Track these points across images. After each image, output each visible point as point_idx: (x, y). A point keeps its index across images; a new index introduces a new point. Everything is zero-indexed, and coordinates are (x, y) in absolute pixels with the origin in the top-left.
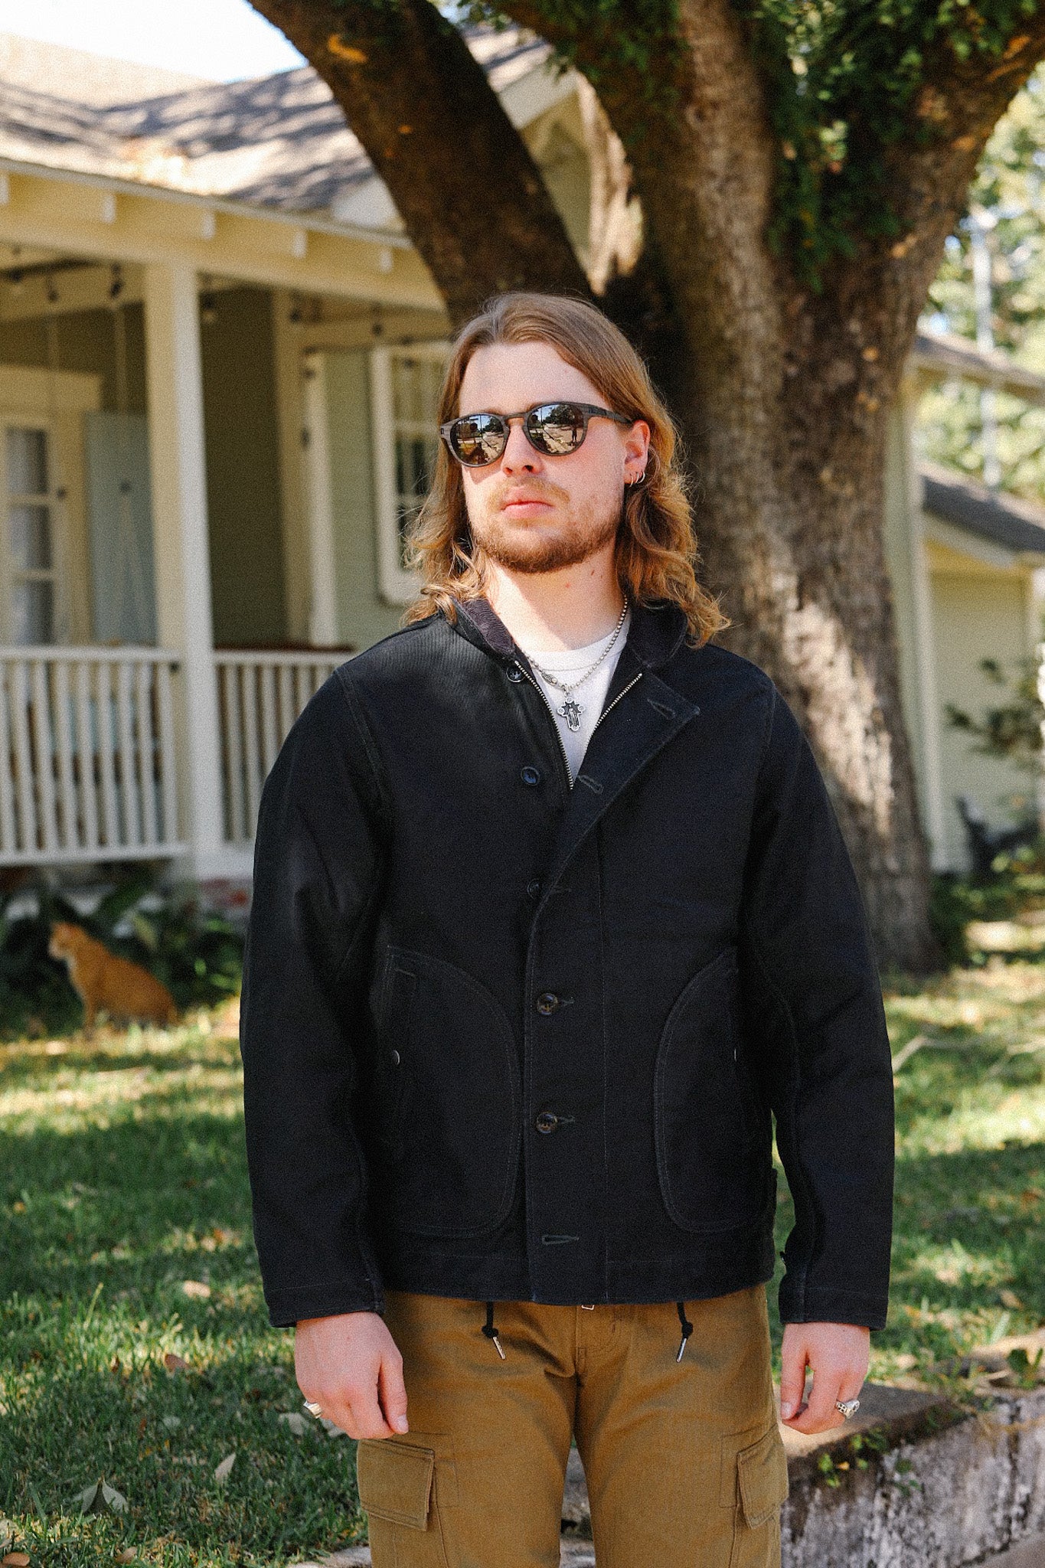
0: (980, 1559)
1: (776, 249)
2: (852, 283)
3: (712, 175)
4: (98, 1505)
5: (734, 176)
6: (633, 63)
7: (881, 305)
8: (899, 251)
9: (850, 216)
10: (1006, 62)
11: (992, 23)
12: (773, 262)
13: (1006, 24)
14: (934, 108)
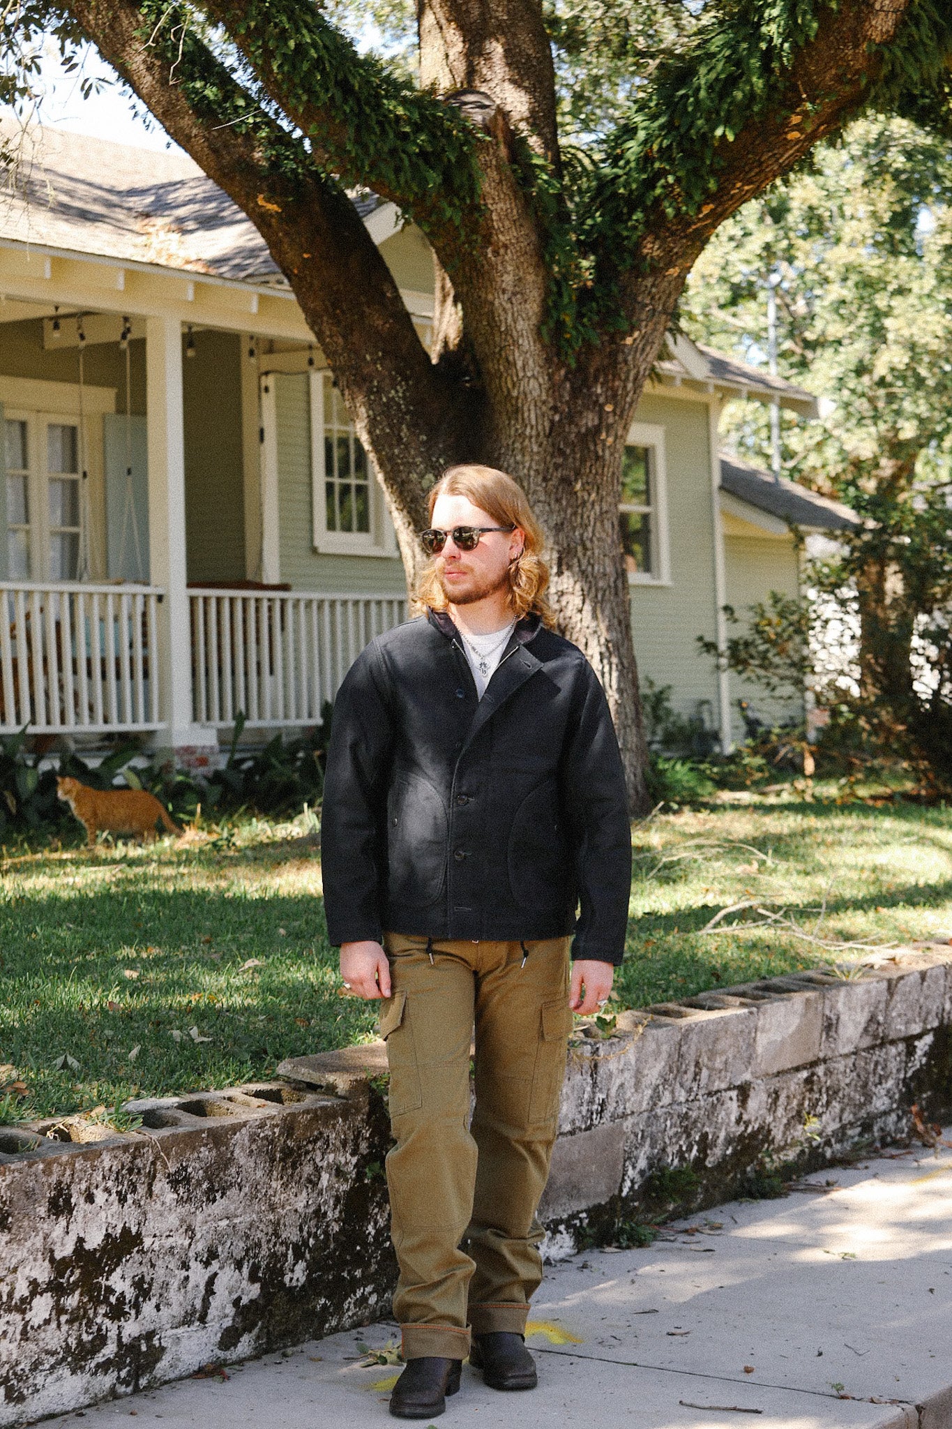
0: (572, 1133)
1: (546, 340)
2: (596, 362)
3: (504, 291)
4: (65, 1065)
5: (519, 291)
6: (451, 219)
7: (616, 376)
8: (629, 341)
9: (596, 318)
10: (700, 220)
11: (689, 196)
12: (544, 347)
13: (698, 197)
14: (651, 249)
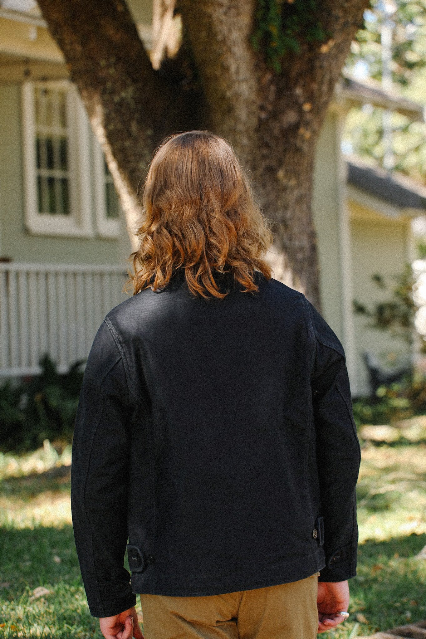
1: (256, 46)
2: (297, 67)
3: (221, 5)
7: (313, 80)
8: (324, 49)
9: (298, 30)
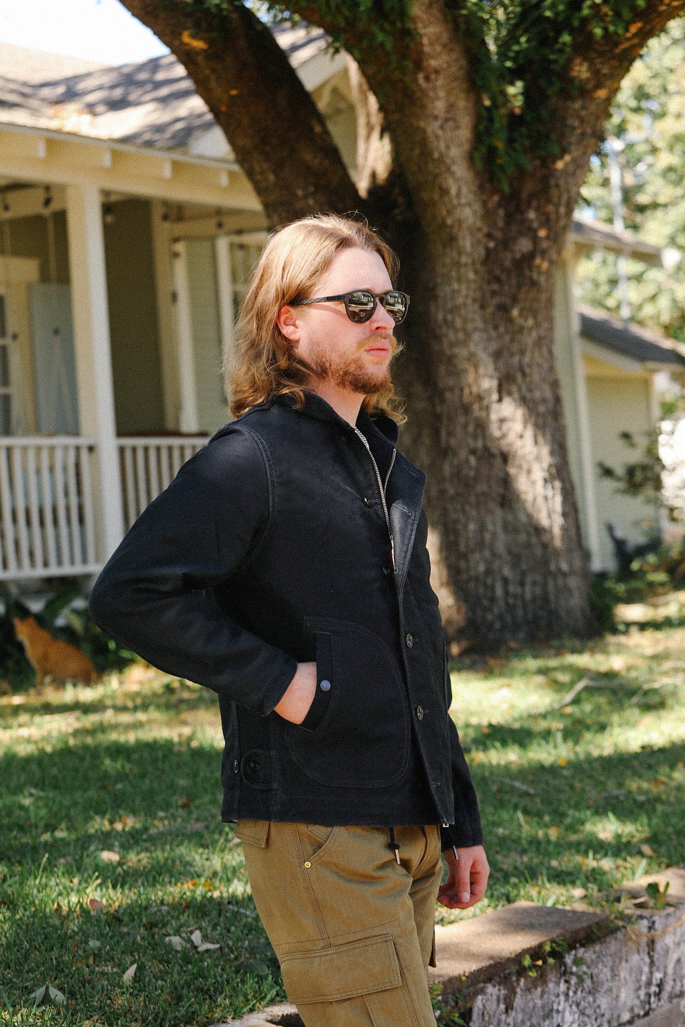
0: (630, 1022)
1: (479, 165)
2: (529, 187)
3: (436, 118)
4: (46, 1000)
5: (450, 118)
6: (382, 45)
7: (549, 200)
8: (560, 165)
9: (527, 143)
10: (628, 39)
11: (618, 14)
12: (477, 173)
13: (627, 15)
14: (581, 71)
